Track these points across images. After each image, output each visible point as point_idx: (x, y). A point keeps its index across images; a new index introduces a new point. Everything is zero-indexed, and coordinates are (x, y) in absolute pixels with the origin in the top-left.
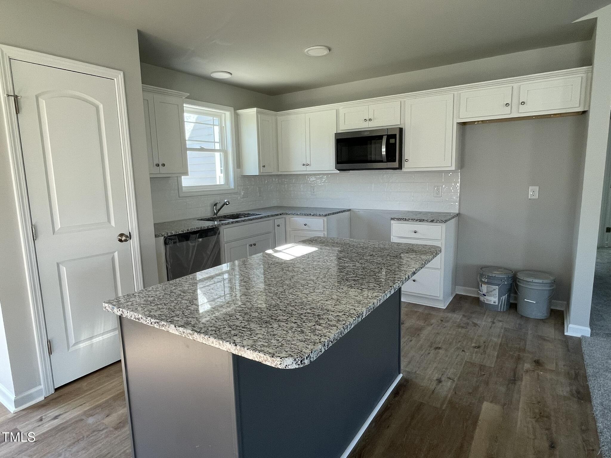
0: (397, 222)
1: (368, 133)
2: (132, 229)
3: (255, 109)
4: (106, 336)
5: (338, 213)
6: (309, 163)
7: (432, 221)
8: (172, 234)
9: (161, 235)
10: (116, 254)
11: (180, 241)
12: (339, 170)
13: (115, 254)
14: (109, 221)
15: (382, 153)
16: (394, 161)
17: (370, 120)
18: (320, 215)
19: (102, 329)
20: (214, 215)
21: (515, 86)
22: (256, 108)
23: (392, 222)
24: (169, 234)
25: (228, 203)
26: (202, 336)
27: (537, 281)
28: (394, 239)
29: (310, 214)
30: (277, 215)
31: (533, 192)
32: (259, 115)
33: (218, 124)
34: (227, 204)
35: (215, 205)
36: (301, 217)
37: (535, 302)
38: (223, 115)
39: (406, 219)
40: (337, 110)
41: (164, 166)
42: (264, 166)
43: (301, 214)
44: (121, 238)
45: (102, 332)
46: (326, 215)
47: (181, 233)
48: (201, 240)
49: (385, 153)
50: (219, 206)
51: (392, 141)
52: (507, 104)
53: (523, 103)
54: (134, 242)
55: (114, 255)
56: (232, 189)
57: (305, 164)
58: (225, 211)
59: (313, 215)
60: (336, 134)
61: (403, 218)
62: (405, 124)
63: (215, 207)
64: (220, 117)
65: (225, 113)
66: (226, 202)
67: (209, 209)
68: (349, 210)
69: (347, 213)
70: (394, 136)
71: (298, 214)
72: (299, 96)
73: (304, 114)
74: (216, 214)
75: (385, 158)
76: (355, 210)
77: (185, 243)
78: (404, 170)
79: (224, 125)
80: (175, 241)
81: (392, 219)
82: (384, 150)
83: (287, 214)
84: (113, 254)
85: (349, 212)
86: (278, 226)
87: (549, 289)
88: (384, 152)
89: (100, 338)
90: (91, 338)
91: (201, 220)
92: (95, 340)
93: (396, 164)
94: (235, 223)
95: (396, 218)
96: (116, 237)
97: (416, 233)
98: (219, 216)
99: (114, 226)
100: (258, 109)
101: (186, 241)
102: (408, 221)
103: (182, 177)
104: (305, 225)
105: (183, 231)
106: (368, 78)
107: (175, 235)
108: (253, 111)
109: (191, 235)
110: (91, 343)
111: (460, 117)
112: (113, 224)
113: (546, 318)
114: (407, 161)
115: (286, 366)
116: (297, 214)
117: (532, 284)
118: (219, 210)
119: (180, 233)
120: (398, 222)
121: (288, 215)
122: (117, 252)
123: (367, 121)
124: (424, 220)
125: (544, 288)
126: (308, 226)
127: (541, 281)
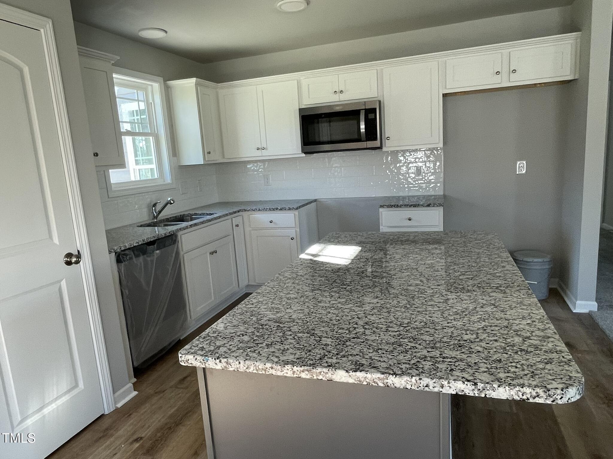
0: (386, 210)
1: (341, 107)
2: (82, 246)
3: (193, 80)
4: (60, 402)
5: (307, 204)
6: (265, 147)
7: (429, 205)
8: (126, 248)
9: (113, 251)
10: (64, 283)
11: (137, 256)
12: (305, 153)
13: (62, 283)
14: (51, 237)
15: (361, 131)
16: (375, 139)
17: (341, 92)
18: (290, 209)
19: (55, 393)
20: (153, 219)
21: (505, 52)
22: (195, 78)
23: (381, 210)
24: (123, 249)
25: (172, 202)
26: (405, 379)
27: (536, 260)
28: (384, 229)
29: (277, 209)
30: (235, 212)
31: (521, 167)
32: (199, 88)
33: (143, 100)
34: (171, 204)
35: (155, 205)
36: (265, 212)
37: (536, 283)
38: (150, 87)
39: (398, 205)
40: (297, 80)
41: (97, 155)
42: (209, 153)
43: (264, 209)
44: (69, 260)
45: (55, 397)
46: (297, 209)
47: (136, 245)
48: (158, 252)
49: (364, 130)
50: (159, 207)
51: (371, 116)
52: (497, 73)
53: (514, 71)
54: (86, 263)
55: (60, 286)
56: (168, 184)
57: (260, 147)
58: (168, 212)
59: (281, 209)
60: (301, 110)
61: (394, 204)
62: (383, 96)
63: (154, 208)
64: (145, 89)
65: (152, 85)
66: (170, 200)
67: (145, 211)
68: (315, 201)
69: (313, 204)
70: (374, 111)
71: (261, 209)
72: (242, 63)
73: (255, 86)
74: (156, 217)
75: (363, 137)
76: (322, 200)
77: (141, 259)
78: (384, 149)
79: (151, 101)
80: (130, 256)
81: (382, 206)
82: (363, 127)
83: (245, 210)
84: (58, 285)
85: (315, 203)
86: (237, 226)
87: (548, 267)
88: (362, 129)
89: (54, 406)
90: (41, 409)
91: (141, 226)
92: (46, 411)
93: (377, 143)
94: (194, 226)
95: (386, 205)
96: (62, 259)
97: (410, 220)
98: (160, 219)
99: (58, 243)
100: (199, 79)
101: (143, 255)
102: (400, 207)
103: (110, 171)
104: (271, 222)
105: (138, 243)
106: (345, 40)
107: (129, 249)
108: (192, 82)
109: (148, 247)
110: (43, 415)
111: (447, 88)
112: (56, 240)
113: (546, 298)
114: (389, 138)
115: (569, 399)
116: (259, 210)
117: (532, 264)
118: (160, 212)
119: (134, 245)
120: (388, 210)
121: (247, 212)
122: (64, 280)
123: (338, 94)
124: (419, 205)
125: (543, 267)
126: (275, 223)
127: (540, 260)
